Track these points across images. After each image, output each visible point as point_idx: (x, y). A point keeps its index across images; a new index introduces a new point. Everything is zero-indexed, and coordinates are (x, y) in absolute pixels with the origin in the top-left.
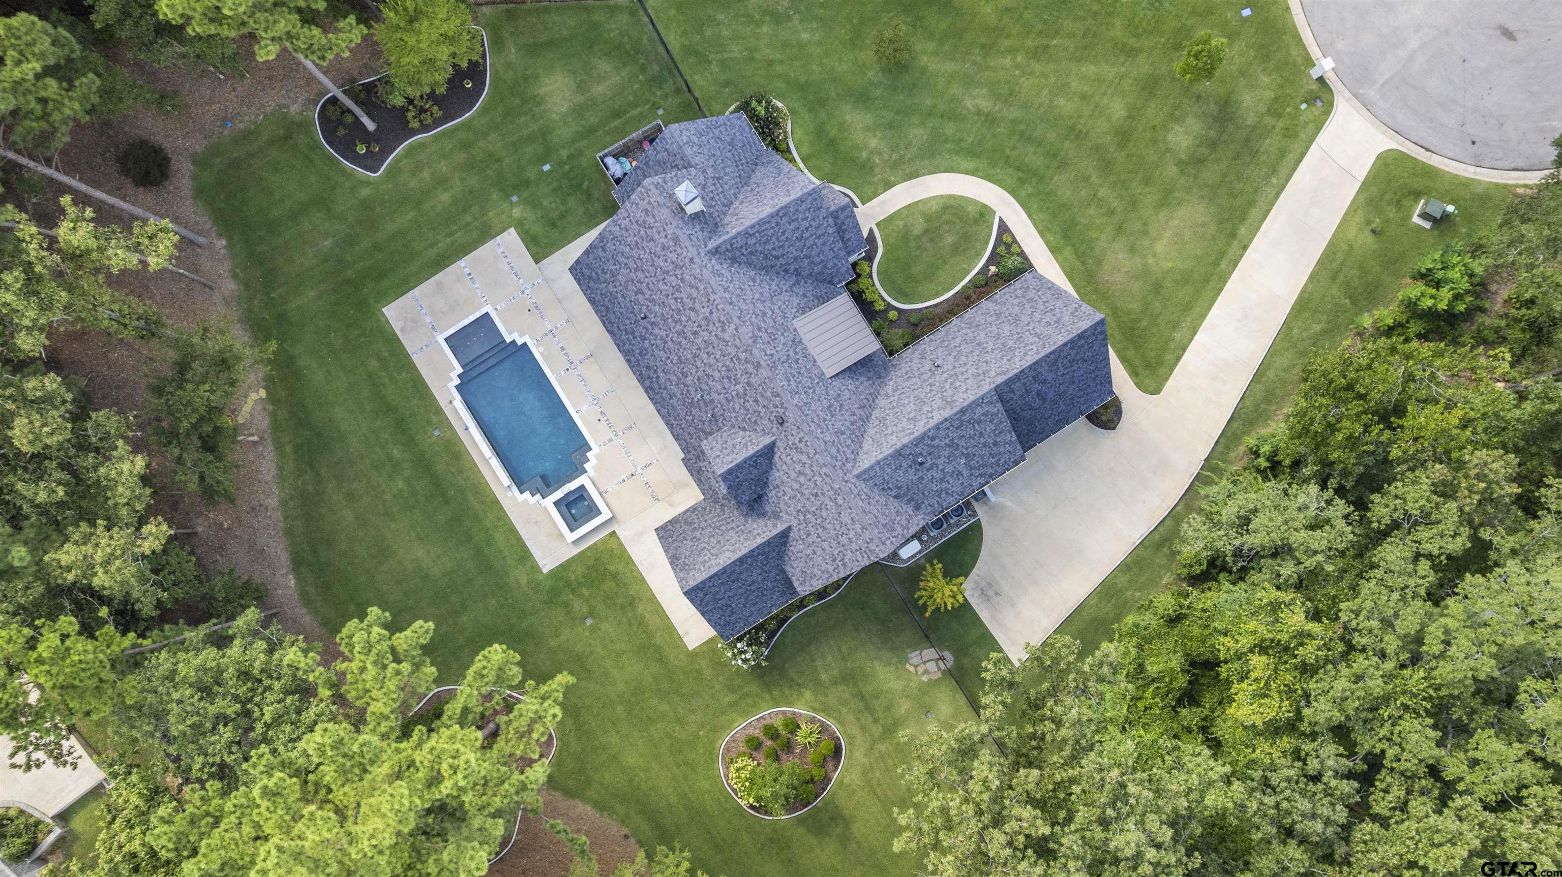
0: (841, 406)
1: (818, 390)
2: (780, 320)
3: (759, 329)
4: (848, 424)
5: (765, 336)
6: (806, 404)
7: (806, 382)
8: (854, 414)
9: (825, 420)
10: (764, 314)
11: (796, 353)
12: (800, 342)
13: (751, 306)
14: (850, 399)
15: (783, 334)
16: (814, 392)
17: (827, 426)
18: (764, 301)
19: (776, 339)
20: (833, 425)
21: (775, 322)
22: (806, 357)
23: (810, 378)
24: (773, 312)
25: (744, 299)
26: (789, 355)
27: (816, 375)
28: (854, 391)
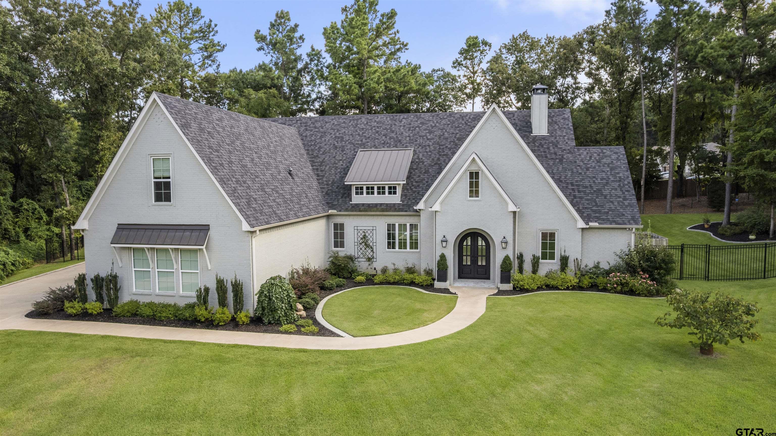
0: (336, 148)
1: (358, 138)
2: (420, 140)
3: (422, 123)
4: (322, 145)
5: (416, 124)
6: (357, 125)
7: (368, 133)
8: (323, 154)
9: (338, 130)
10: (430, 132)
11: (390, 138)
12: (396, 146)
13: (441, 127)
14: (334, 157)
15: (409, 136)
16: (359, 135)
17: (334, 130)
18: (440, 138)
19: (409, 130)
20: (331, 134)
21: (420, 136)
22: (383, 144)
23: (369, 138)
24: (428, 139)
25: (449, 124)
26: (393, 132)
27: (368, 142)
28: (336, 164)
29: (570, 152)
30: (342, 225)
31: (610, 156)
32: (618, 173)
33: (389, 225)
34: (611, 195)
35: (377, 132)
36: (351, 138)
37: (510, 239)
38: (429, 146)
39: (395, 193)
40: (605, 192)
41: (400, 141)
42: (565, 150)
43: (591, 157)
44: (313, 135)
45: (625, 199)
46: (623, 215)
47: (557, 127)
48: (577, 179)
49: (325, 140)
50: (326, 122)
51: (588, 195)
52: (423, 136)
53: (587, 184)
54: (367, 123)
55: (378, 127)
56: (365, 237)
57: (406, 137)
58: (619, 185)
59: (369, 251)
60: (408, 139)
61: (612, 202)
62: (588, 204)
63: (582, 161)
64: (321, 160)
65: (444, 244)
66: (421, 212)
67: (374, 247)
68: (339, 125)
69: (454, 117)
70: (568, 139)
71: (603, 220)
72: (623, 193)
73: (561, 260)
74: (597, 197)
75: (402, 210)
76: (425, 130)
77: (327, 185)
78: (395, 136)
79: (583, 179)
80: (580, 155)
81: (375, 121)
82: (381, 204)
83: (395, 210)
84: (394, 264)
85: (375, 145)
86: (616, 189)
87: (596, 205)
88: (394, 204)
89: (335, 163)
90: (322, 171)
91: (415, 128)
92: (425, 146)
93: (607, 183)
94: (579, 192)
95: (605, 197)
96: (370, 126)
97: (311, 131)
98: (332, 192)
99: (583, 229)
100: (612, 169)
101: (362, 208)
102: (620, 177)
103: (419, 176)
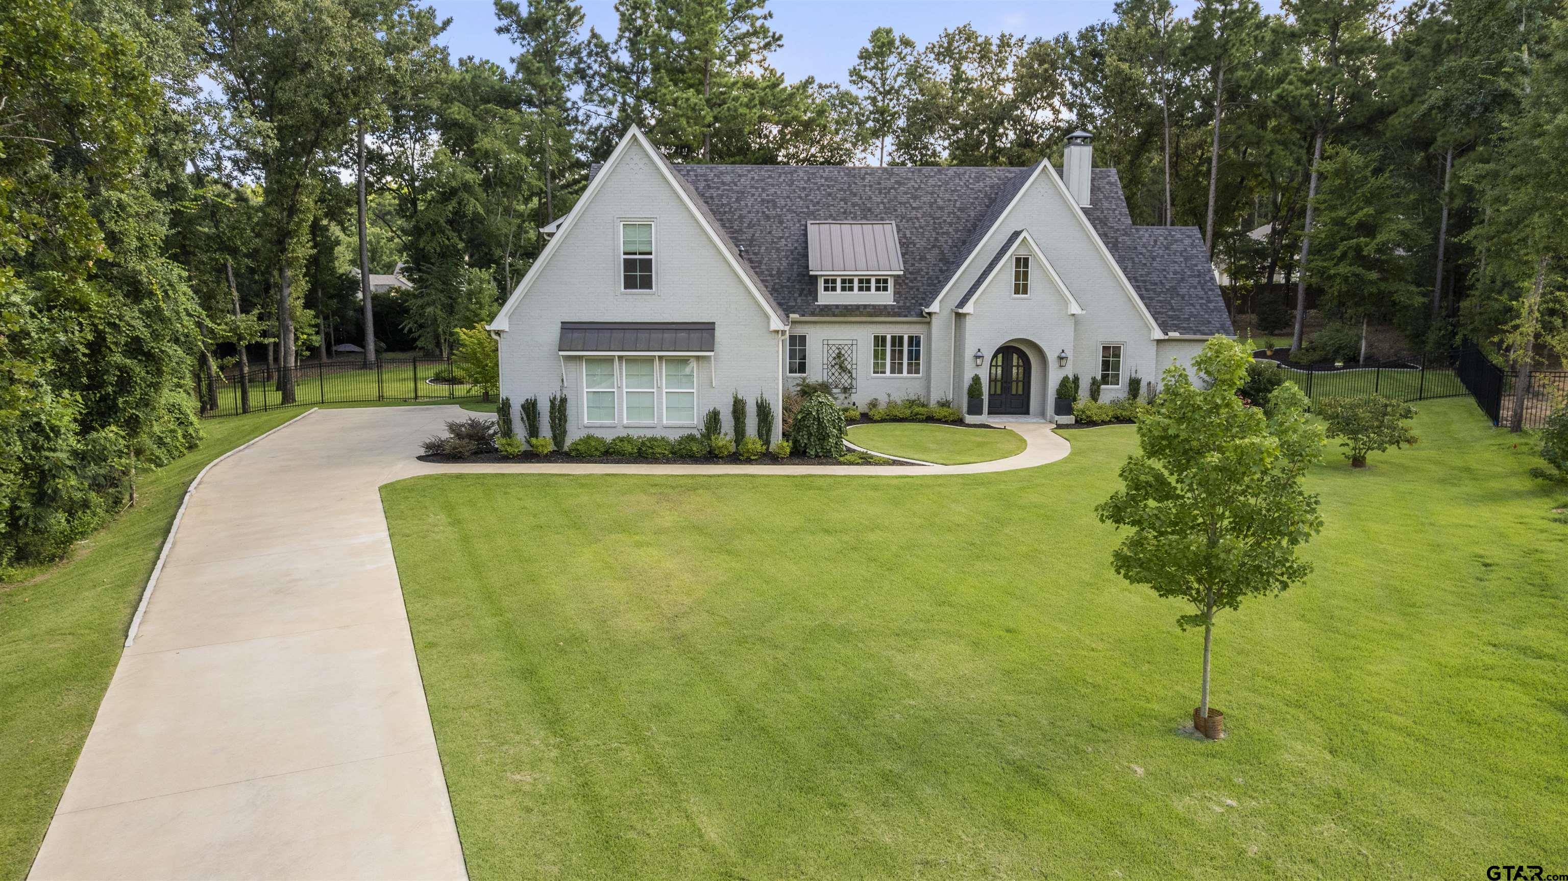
0: (768, 218)
1: (800, 202)
2: (901, 210)
4: (744, 212)
5: (889, 184)
7: (815, 196)
8: (750, 226)
9: (763, 190)
10: (915, 198)
11: (854, 205)
12: (865, 218)
13: (930, 190)
14: (770, 233)
15: (883, 203)
16: (800, 197)
17: (757, 188)
18: (931, 206)
19: (880, 193)
20: (753, 195)
21: (900, 203)
22: (845, 213)
23: (818, 203)
24: (913, 208)
25: (940, 186)
26: (855, 195)
27: (819, 210)
28: (777, 243)
29: (1126, 234)
30: (803, 339)
31: (1181, 241)
32: (1196, 265)
33: (876, 338)
34: (1190, 296)
35: (830, 194)
36: (789, 203)
37: (1069, 353)
38: (917, 218)
39: (885, 289)
40: (1183, 291)
41: (870, 210)
42: (1118, 230)
43: (1155, 241)
44: (723, 195)
45: (1209, 301)
46: (1210, 322)
47: (1101, 196)
48: (1141, 272)
49: (747, 205)
50: (740, 176)
51: (1159, 295)
52: (904, 204)
53: (1157, 280)
54: (809, 179)
55: (829, 186)
56: (839, 355)
57: (878, 204)
58: (1199, 282)
59: (846, 377)
60: (881, 206)
61: (1192, 305)
62: (1161, 307)
63: (1144, 246)
64: (749, 236)
65: (979, 361)
66: (934, 317)
67: (854, 372)
68: (763, 180)
69: (946, 175)
70: (1120, 214)
71: (1185, 329)
72: (1206, 293)
73: (1130, 384)
74: (1172, 298)
75: (899, 315)
76: (905, 193)
77: (771, 275)
78: (860, 202)
79: (1149, 273)
80: (1140, 238)
81: (822, 177)
82: (865, 306)
83: (889, 315)
84: (889, 395)
85: (831, 216)
86: (1195, 288)
87: (1172, 309)
88: (885, 306)
89: (773, 242)
90: (755, 254)
91: (889, 192)
92: (911, 219)
93: (1183, 279)
94: (1147, 290)
95: (1183, 297)
96: (816, 184)
97: (718, 188)
98: (782, 287)
99: (1159, 341)
100: (1186, 259)
101: (837, 311)
102: (1199, 271)
103: (913, 265)
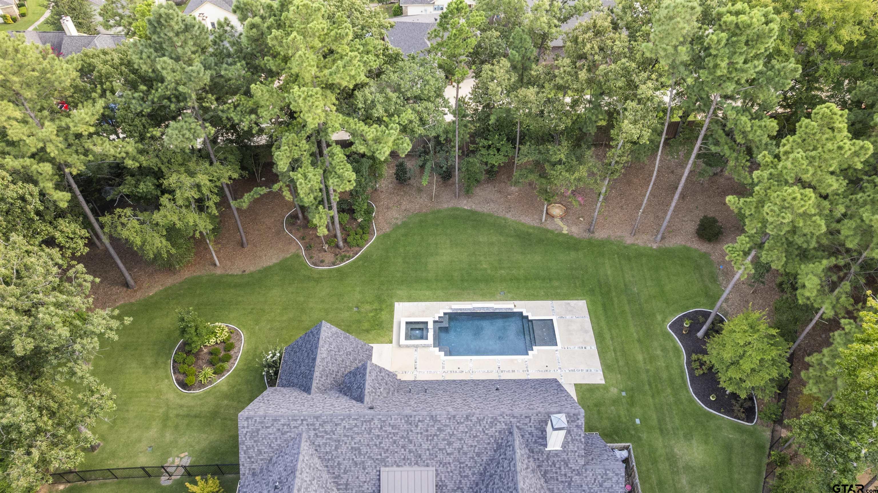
0: (356, 464)
1: (376, 450)
2: (440, 456)
4: (340, 459)
6: (371, 429)
7: (386, 443)
9: (352, 438)
10: (450, 444)
11: (410, 452)
12: (417, 463)
13: (459, 435)
14: (358, 478)
15: (428, 449)
16: (376, 445)
17: (347, 436)
18: (459, 452)
19: (427, 440)
20: (346, 443)
21: (440, 449)
22: (404, 459)
23: (387, 450)
24: (448, 454)
25: (467, 432)
26: (411, 443)
27: (388, 457)
28: (362, 487)
36: (369, 451)
38: (449, 463)
41: (420, 456)
42: (574, 470)
43: (595, 479)
44: (326, 444)
49: (342, 452)
50: (336, 425)
52: (442, 450)
54: (381, 428)
55: (394, 435)
57: (425, 450)
60: (427, 453)
64: (344, 480)
68: (351, 429)
69: (471, 421)
70: (579, 456)
76: (444, 440)
78: (414, 449)
80: (586, 477)
81: (390, 426)
85: (395, 461)
89: (359, 484)
91: (433, 438)
92: (446, 463)
96: (386, 431)
97: (323, 437)
